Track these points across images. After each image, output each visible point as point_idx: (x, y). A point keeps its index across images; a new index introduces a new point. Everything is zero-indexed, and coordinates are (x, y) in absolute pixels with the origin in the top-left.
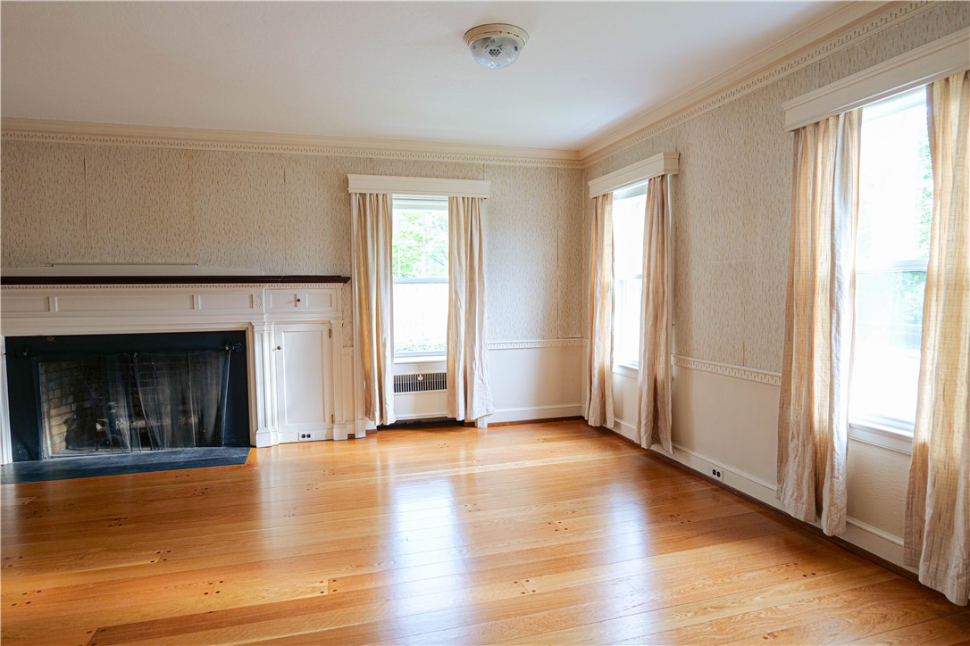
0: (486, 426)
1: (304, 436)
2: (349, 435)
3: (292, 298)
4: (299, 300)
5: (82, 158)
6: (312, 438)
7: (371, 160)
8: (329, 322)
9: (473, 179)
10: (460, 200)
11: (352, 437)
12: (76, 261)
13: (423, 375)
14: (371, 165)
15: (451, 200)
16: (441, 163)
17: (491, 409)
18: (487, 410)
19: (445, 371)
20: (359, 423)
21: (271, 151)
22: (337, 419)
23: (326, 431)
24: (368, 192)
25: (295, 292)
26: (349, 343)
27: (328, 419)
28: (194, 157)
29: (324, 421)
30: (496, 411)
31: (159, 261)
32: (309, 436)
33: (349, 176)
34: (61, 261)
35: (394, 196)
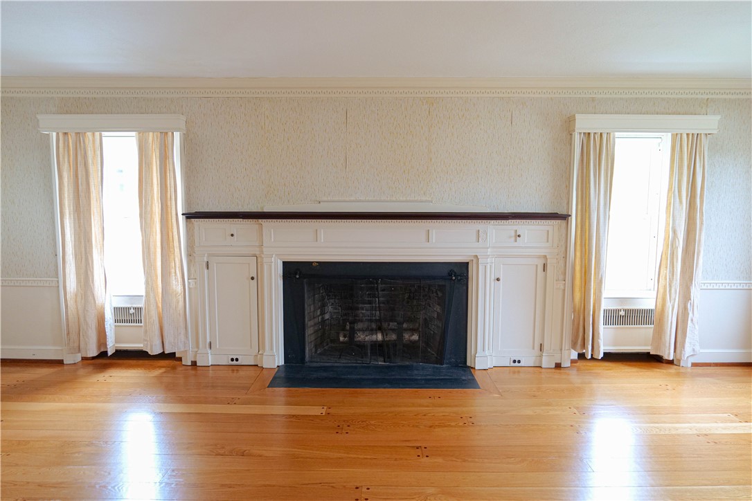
0: (690, 365)
1: (514, 361)
2: (556, 364)
3: (513, 234)
4: (519, 236)
5: (345, 109)
6: (522, 364)
7: (593, 99)
8: (545, 257)
9: (695, 114)
10: (685, 136)
11: (558, 366)
12: (337, 199)
13: (625, 310)
14: (594, 106)
15: (674, 137)
16: (663, 99)
17: (697, 348)
18: (694, 350)
19: (653, 307)
20: (565, 353)
21: (501, 95)
22: (546, 347)
23: (534, 358)
24: (592, 132)
25: (515, 228)
26: (561, 277)
27: (537, 347)
28: (434, 104)
29: (534, 348)
30: (701, 351)
31: (401, 199)
32: (519, 362)
33: (577, 116)
34: (325, 199)
35: (617, 134)
